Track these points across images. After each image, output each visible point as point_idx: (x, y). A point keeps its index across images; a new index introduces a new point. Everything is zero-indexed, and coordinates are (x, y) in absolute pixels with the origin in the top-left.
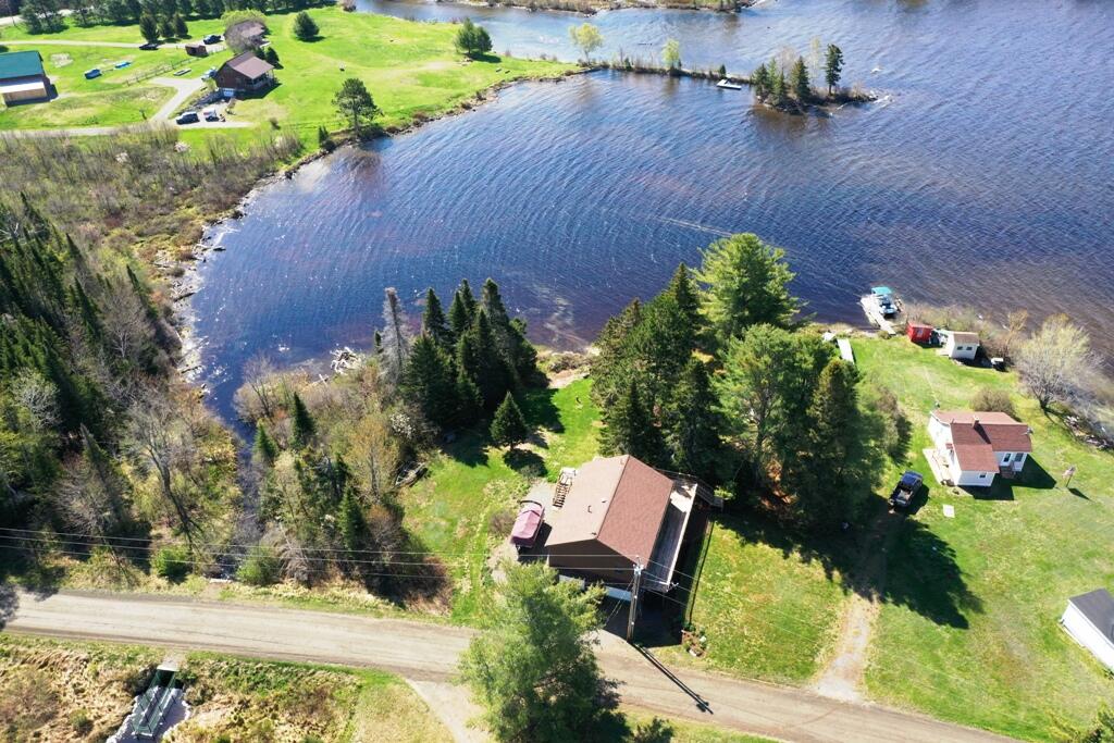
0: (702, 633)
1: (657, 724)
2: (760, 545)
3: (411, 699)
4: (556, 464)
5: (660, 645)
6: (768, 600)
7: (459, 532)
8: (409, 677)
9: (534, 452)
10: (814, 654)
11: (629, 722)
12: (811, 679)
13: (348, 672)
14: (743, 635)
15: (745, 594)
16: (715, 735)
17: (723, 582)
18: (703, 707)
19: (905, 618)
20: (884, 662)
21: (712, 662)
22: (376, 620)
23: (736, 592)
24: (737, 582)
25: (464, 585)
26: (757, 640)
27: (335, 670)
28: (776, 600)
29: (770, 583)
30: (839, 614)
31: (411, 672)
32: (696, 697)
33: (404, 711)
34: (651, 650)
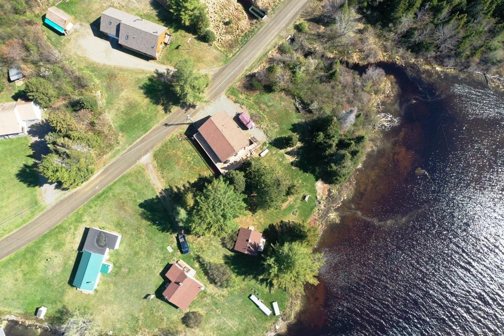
0: (181, 141)
1: (170, 111)
2: (196, 180)
3: (215, 66)
4: (274, 152)
5: (188, 129)
6: (179, 165)
7: (263, 106)
8: (222, 68)
9: (285, 149)
10: (157, 162)
11: (174, 107)
12: (152, 156)
13: (233, 56)
14: (174, 150)
15: (184, 161)
16: (157, 122)
17: (192, 159)
18: (166, 125)
19: (150, 196)
20: (143, 177)
21: (173, 137)
22: (245, 69)
23: (186, 159)
24: (189, 163)
25: (242, 97)
26: (171, 152)
27: (236, 53)
28: (177, 168)
29: (183, 171)
30: (162, 180)
31: (223, 69)
32: (169, 125)
33: (213, 62)
34: (188, 126)
